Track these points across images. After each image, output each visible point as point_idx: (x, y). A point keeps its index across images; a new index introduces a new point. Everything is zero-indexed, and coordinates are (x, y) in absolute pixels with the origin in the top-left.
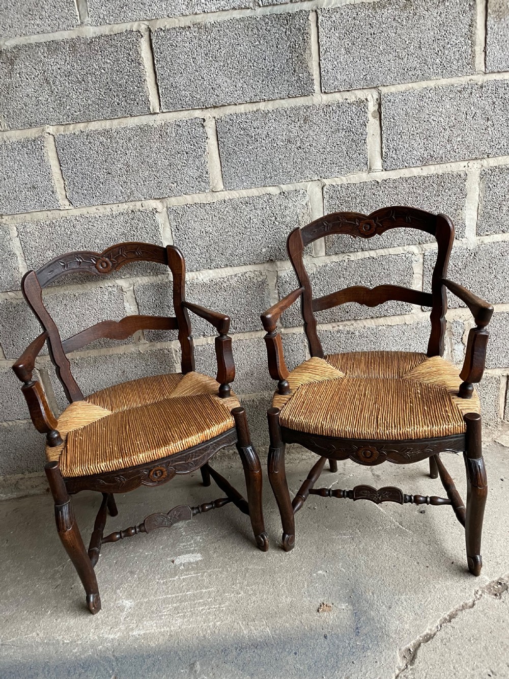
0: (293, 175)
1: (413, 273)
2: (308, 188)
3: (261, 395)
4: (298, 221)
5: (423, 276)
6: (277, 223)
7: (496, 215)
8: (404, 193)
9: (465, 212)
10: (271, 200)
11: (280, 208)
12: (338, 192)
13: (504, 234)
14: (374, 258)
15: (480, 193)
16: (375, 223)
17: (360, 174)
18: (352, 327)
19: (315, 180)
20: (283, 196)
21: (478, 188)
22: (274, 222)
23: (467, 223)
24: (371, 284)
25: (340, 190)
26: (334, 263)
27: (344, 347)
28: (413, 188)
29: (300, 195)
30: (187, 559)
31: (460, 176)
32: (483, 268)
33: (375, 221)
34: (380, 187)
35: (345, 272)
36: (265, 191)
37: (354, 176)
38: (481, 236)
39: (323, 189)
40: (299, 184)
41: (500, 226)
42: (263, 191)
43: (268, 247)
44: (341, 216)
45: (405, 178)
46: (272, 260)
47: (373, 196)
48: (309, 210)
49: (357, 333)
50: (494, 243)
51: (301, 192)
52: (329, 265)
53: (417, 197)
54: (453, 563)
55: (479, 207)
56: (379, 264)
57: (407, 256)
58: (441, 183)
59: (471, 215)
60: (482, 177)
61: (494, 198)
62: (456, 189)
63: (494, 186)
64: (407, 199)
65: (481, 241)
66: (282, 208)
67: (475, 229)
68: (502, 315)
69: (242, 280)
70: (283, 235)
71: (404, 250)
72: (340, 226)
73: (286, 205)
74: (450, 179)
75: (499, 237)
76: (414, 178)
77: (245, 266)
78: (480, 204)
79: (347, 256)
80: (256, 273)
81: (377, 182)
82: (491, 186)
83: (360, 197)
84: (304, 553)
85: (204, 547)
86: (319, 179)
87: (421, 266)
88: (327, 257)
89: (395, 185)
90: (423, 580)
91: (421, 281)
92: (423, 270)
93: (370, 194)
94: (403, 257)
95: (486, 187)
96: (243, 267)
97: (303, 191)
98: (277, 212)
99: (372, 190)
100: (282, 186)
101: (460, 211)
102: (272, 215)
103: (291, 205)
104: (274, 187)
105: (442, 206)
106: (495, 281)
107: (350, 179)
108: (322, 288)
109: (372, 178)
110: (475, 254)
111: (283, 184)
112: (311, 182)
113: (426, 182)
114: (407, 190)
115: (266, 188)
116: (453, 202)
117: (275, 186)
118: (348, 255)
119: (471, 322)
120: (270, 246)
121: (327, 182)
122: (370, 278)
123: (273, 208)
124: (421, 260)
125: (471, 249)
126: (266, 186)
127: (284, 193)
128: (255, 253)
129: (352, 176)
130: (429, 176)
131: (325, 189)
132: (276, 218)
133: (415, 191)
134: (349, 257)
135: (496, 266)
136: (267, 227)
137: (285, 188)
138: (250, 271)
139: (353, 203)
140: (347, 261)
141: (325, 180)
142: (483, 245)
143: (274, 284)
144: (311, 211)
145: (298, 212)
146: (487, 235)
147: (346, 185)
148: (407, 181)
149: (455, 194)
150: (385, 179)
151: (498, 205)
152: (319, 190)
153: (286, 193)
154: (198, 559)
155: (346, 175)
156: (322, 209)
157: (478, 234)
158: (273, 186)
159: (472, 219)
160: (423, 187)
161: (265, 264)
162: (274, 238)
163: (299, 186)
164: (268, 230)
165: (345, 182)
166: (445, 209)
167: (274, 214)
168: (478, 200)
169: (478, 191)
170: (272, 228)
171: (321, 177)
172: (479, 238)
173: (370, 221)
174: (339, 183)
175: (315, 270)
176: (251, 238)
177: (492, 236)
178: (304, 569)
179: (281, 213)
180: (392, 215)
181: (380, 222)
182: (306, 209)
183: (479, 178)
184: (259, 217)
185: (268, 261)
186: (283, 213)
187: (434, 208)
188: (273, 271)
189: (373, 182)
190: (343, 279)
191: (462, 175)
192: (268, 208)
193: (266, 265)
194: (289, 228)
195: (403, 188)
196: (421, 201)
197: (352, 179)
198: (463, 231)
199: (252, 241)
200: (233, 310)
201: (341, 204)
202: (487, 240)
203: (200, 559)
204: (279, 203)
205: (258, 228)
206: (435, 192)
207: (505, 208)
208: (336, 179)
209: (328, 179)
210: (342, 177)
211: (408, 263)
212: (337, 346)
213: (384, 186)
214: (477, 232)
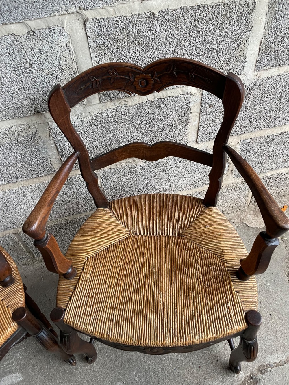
0: (41, 6)
1: (191, 113)
2: (65, 24)
3: (57, 221)
4: (60, 67)
5: (200, 114)
6: (34, 71)
7: (277, 49)
8: (185, 27)
9: (248, 47)
10: (17, 43)
11: (32, 51)
12: (105, 29)
13: (280, 68)
14: (152, 102)
15: (266, 24)
16: (152, 78)
17: (132, 4)
18: (134, 163)
19: (73, 13)
20: (35, 37)
21: (264, 20)
22: (30, 70)
23: (247, 59)
24: (150, 126)
25: (107, 25)
26: (110, 110)
27: (128, 179)
28: (195, 20)
29: (57, 34)
30: (10, 380)
31: (248, 5)
32: (255, 101)
33: (153, 76)
34: (157, 20)
35: (122, 118)
36: (6, 31)
37: (123, 5)
38: (259, 71)
39: (85, 24)
40: (51, 18)
41: (279, 60)
42: (3, 30)
43: (30, 99)
44: (111, 70)
45: (187, 7)
46: (38, 112)
47: (149, 32)
48: (71, 53)
49: (139, 167)
50: (269, 77)
51: (57, 29)
52: (105, 112)
53: (199, 32)
54: (218, 360)
55: (262, 42)
56: (157, 107)
57: (185, 97)
58: (227, 13)
59: (253, 50)
60: (270, 6)
61: (279, 30)
62: (242, 21)
63: (281, 17)
64: (188, 34)
65: (258, 76)
66: (36, 51)
67: (254, 65)
68: (263, 138)
69: (9, 135)
70: (45, 84)
71: (183, 92)
72: (111, 82)
73: (41, 47)
74: (237, 8)
75: (274, 72)
76: (197, 8)
77: (7, 121)
78: (264, 38)
79: (123, 102)
80: (23, 126)
81: (153, 14)
82: (277, 17)
83: (133, 34)
84: (106, 363)
85: (24, 364)
86: (78, 10)
87: (199, 105)
88: (102, 105)
89: (174, 18)
90: (197, 382)
91: (198, 119)
92: (201, 109)
93: (144, 29)
94: (182, 99)
95: (273, 19)
96: (5, 122)
97: (59, 28)
98: (31, 58)
99: (148, 25)
100: (28, 22)
101: (243, 47)
102: (25, 61)
103: (46, 48)
104: (18, 25)
105: (225, 41)
106: (263, 112)
107: (119, 10)
108: (100, 134)
109: (146, 9)
110: (250, 90)
111: (30, 20)
112: (67, 16)
113: (211, 13)
114: (188, 23)
115: (6, 26)
116: (237, 36)
117: (19, 22)
118: (125, 101)
119: (237, 147)
120: (32, 97)
121: (89, 14)
122: (149, 121)
123: (23, 52)
124: (199, 100)
125: (248, 85)
126: (6, 24)
127: (33, 32)
128: (15, 106)
129: (120, 6)
130: (214, 4)
131: (88, 25)
132: (31, 65)
133: (197, 25)
134: (126, 103)
135: (267, 99)
136: (22, 76)
137: (33, 24)
138: (15, 126)
139: (126, 42)
140: (124, 106)
141: (85, 13)
142: (259, 81)
143: (47, 135)
144: (74, 54)
145: (58, 56)
146: (265, 70)
147: (115, 19)
148: (188, 12)
149: (240, 27)
150: (162, 9)
151: (281, 38)
152: (79, 26)
153: (36, 32)
154: (20, 380)
155: (112, 5)
156: (88, 51)
157: (256, 70)
158: (16, 23)
159: (254, 54)
160: (207, 19)
161: (31, 117)
162: (34, 88)
163: (53, 21)
164: (23, 80)
165: (112, 14)
166: (227, 45)
167: (26, 60)
168: (263, 33)
169: (264, 23)
170: (29, 77)
171: (80, 8)
172: (256, 73)
173: (147, 75)
174: (106, 16)
175: (90, 118)
176: (4, 90)
177: (269, 70)
178: (105, 382)
179: (36, 58)
180: (173, 70)
181: (159, 78)
182: (68, 51)
183: (267, 7)
184: (8, 65)
185: (34, 114)
186: (39, 58)
187: (217, 44)
188: (43, 123)
189: (148, 14)
190: (122, 124)
191: (251, 4)
192: (17, 53)
193: (34, 118)
194: (51, 76)
195: (183, 21)
196: (204, 36)
197: (122, 11)
198: (243, 67)
199: (7, 93)
200: (7, 163)
201: (111, 44)
202: (264, 75)
203: (21, 379)
204: (30, 46)
205: (11, 78)
206: (218, 25)
207: (286, 42)
208: (101, 10)
209: (90, 11)
210: (109, 8)
211: (186, 103)
212: (122, 179)
213: (162, 18)
214: (255, 68)
